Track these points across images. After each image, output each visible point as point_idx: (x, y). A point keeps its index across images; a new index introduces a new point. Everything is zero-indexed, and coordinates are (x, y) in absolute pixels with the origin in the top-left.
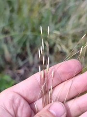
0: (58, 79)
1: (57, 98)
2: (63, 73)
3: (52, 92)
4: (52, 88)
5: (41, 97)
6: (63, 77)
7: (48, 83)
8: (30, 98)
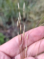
0: (31, 41)
1: (30, 53)
2: (35, 36)
3: (27, 50)
4: (27, 47)
5: (20, 53)
6: (35, 39)
7: (24, 44)
8: (12, 54)
